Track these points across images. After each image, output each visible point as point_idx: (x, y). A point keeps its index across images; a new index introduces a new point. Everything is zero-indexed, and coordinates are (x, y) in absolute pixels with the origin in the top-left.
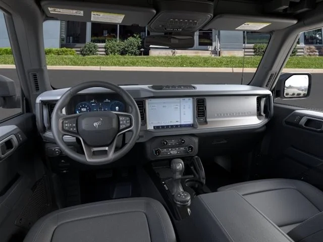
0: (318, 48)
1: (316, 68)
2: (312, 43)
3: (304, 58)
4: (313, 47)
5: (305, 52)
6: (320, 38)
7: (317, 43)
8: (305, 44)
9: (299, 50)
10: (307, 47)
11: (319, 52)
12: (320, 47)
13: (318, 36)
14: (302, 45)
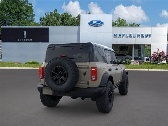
0: (139, 62)
1: (138, 69)
2: (137, 60)
3: (134, 65)
4: (137, 61)
5: (134, 63)
6: (140, 58)
7: (139, 60)
8: (134, 60)
9: (132, 62)
10: (135, 61)
11: (139, 63)
12: (140, 61)
13: (139, 57)
14: (133, 60)
